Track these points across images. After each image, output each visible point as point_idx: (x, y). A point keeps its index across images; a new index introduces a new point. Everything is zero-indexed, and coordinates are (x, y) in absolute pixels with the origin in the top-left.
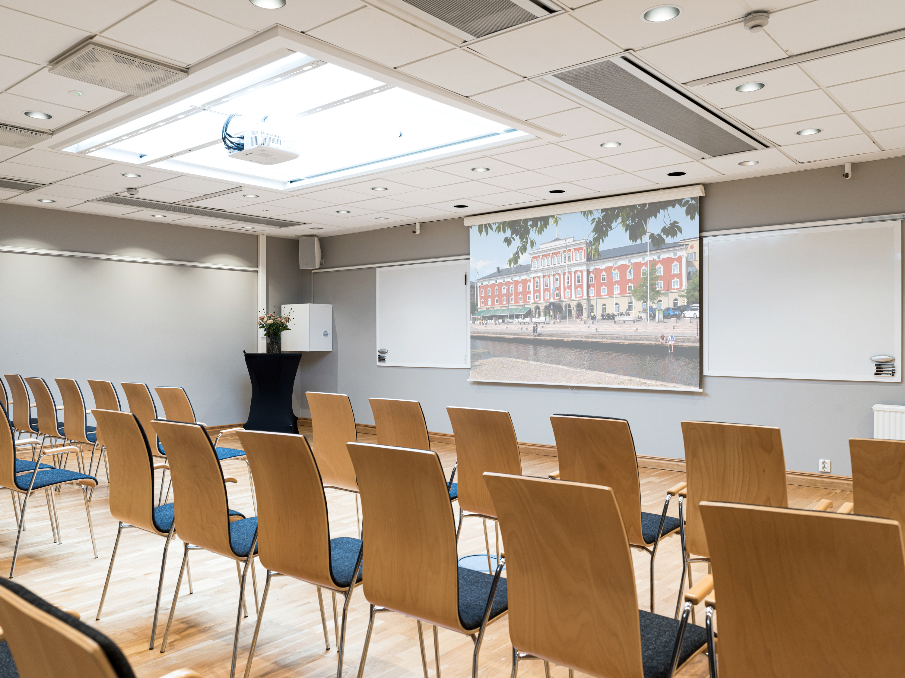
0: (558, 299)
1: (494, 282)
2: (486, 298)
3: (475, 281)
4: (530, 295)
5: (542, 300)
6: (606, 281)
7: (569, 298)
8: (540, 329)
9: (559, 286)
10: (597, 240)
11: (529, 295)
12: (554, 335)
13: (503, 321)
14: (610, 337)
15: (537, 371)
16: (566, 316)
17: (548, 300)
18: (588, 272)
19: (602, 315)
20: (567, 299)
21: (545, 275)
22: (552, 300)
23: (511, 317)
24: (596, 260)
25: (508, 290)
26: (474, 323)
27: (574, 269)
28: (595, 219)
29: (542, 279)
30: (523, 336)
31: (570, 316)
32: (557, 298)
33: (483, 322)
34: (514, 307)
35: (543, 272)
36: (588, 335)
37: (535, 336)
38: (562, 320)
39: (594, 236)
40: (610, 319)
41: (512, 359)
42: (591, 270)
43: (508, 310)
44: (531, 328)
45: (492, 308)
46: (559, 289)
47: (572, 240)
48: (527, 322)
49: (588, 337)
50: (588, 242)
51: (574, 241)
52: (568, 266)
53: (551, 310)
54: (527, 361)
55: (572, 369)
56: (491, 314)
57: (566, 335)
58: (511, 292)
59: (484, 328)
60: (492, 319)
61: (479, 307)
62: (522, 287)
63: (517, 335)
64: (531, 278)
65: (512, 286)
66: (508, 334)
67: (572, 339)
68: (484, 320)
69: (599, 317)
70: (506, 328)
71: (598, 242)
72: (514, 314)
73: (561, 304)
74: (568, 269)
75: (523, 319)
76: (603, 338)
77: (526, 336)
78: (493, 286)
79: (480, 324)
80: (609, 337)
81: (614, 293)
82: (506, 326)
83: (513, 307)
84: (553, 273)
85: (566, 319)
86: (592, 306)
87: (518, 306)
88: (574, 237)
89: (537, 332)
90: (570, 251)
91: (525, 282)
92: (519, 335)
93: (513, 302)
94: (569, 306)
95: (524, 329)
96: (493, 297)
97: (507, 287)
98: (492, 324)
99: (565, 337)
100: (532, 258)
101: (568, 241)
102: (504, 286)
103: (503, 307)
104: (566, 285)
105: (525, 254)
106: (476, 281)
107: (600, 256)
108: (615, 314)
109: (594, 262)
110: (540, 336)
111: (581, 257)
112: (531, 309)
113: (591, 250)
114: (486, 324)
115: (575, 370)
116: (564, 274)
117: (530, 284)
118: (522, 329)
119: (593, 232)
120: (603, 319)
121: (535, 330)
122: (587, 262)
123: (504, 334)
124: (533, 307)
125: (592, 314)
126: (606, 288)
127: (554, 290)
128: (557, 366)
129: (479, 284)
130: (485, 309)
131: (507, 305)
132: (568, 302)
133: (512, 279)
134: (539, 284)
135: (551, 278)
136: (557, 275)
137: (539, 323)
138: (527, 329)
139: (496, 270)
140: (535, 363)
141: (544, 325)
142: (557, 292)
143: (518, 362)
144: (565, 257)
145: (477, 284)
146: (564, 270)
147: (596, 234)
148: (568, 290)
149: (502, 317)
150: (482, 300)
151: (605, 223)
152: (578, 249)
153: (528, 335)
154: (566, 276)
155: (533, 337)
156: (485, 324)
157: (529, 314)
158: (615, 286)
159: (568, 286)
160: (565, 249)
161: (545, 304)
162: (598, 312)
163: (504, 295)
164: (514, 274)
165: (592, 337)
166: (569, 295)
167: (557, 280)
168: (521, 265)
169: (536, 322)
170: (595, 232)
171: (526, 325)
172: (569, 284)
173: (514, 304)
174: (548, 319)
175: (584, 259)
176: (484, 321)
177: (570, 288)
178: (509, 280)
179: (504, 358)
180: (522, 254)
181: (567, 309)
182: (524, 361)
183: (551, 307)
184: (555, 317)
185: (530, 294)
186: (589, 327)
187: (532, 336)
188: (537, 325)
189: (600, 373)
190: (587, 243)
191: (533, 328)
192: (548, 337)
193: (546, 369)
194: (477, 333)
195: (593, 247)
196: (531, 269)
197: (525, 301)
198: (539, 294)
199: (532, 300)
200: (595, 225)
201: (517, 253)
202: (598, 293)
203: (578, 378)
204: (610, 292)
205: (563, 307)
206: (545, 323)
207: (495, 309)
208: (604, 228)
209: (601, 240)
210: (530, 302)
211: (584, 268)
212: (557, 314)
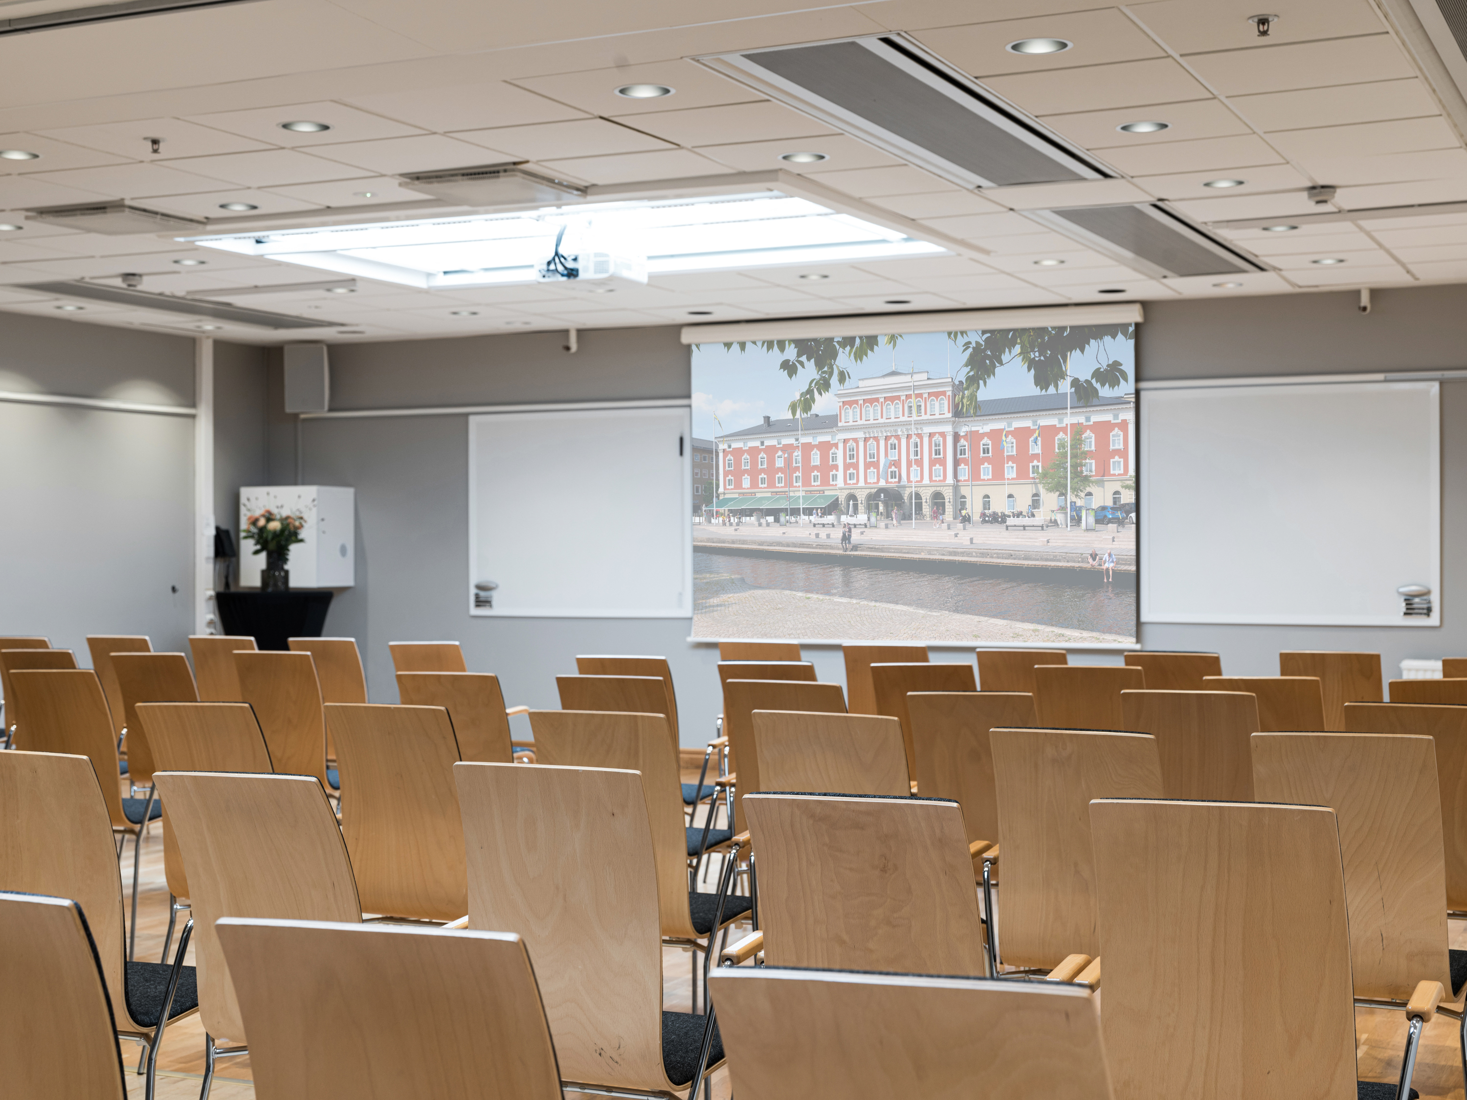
0: (895, 482)
1: (757, 444)
2: (738, 474)
3: (714, 440)
4: (836, 473)
5: (862, 483)
6: (990, 454)
7: (917, 482)
8: (856, 537)
9: (897, 458)
10: (973, 381)
11: (834, 472)
12: (887, 548)
13: (777, 520)
14: (997, 554)
15: (848, 615)
16: (912, 514)
17: (874, 483)
18: (956, 437)
19: (983, 515)
20: (913, 484)
21: (868, 436)
22: (882, 483)
23: (795, 512)
24: (972, 416)
25: (788, 461)
26: (710, 522)
27: (927, 430)
28: (970, 343)
29: (861, 444)
30: (820, 548)
31: (919, 514)
32: (893, 480)
33: (729, 521)
34: (801, 494)
35: (866, 431)
36: (955, 550)
37: (846, 550)
38: (902, 522)
39: (968, 373)
40: (997, 522)
41: (794, 593)
42: (962, 434)
43: (789, 498)
44: (837, 534)
45: (751, 493)
46: (897, 463)
47: (924, 376)
48: (830, 523)
49: (955, 554)
50: (957, 383)
51: (928, 379)
52: (917, 423)
53: (880, 502)
54: (828, 597)
55: (921, 612)
56: (747, 506)
57: (910, 549)
58: (794, 465)
59: (734, 533)
60: (751, 515)
61: (721, 490)
62: (819, 456)
63: (807, 548)
64: (839, 440)
65: (797, 454)
66: (788, 546)
67: (923, 556)
68: (734, 516)
69: (976, 517)
70: (784, 533)
71: (975, 385)
72: (801, 507)
73: (902, 492)
74: (917, 429)
75: (821, 517)
76: (983, 555)
77: (826, 549)
78: (754, 451)
79: (724, 524)
80: (995, 554)
81: (1006, 477)
82: (783, 529)
83: (797, 494)
84: (885, 434)
85: (912, 519)
86: (964, 497)
87: (811, 491)
88: (928, 372)
89: (849, 542)
90: (920, 395)
91: (825, 447)
92: (810, 548)
93: (800, 484)
94: (918, 496)
95: (823, 535)
96: (754, 473)
97: (786, 455)
98: (752, 525)
99: (908, 553)
100: (841, 404)
101: (916, 377)
102: (780, 453)
103: (776, 492)
104: (912, 457)
105: (826, 395)
106: (716, 440)
107: (980, 410)
108: (1006, 513)
109: (967, 419)
110: (856, 550)
111: (942, 408)
112: (837, 499)
113: (963, 397)
114: (738, 524)
115: (929, 613)
116: (909, 437)
117: (836, 451)
118: (817, 535)
119: (966, 365)
120: (984, 521)
121: (846, 538)
122: (953, 419)
123: (779, 544)
124: (842, 496)
125: (964, 512)
126: (990, 466)
127: (888, 465)
128: (892, 606)
129: (722, 446)
130: (736, 496)
131: (787, 489)
132: (916, 489)
133: (797, 440)
134: (855, 453)
135: (882, 443)
136: (893, 438)
137: (855, 526)
138: (828, 536)
139: (761, 422)
140: (844, 600)
141: (865, 530)
142: (893, 469)
143: (808, 598)
144: (911, 407)
145: (717, 446)
146: (907, 430)
147: (971, 370)
148: (915, 466)
149: (775, 513)
150: (730, 477)
151: (989, 353)
152: (937, 395)
153: (831, 547)
154: (912, 441)
155: (841, 552)
156: (734, 524)
157: (833, 507)
158: (1008, 463)
159: (915, 460)
160: (911, 392)
161: (868, 491)
162: (974, 508)
163: (780, 470)
164: (802, 430)
165: (963, 554)
166: (917, 477)
167: (893, 447)
168: (817, 416)
169: (849, 524)
170: (970, 367)
171: (828, 529)
172: (917, 456)
173: (801, 489)
174: (873, 519)
175: (949, 412)
176: (732, 518)
177: (919, 463)
178: (791, 441)
179: (778, 591)
180: (820, 394)
181: (914, 501)
182: (821, 597)
183: (880, 497)
184: (888, 516)
185: (837, 470)
186: (956, 535)
187: (839, 549)
188: (850, 531)
189: (976, 618)
190: (954, 385)
191: (841, 535)
192: (874, 551)
193: (869, 612)
194: (716, 542)
195: (966, 392)
196: (840, 424)
197: (825, 482)
198: (855, 471)
199: (840, 482)
200: (971, 355)
201: (810, 391)
202: (975, 475)
203: (934, 628)
204: (999, 475)
205: (906, 498)
206: (868, 526)
207: (758, 495)
208: (988, 362)
209: (981, 382)
210: (836, 485)
211: (948, 429)
212: (892, 510)
